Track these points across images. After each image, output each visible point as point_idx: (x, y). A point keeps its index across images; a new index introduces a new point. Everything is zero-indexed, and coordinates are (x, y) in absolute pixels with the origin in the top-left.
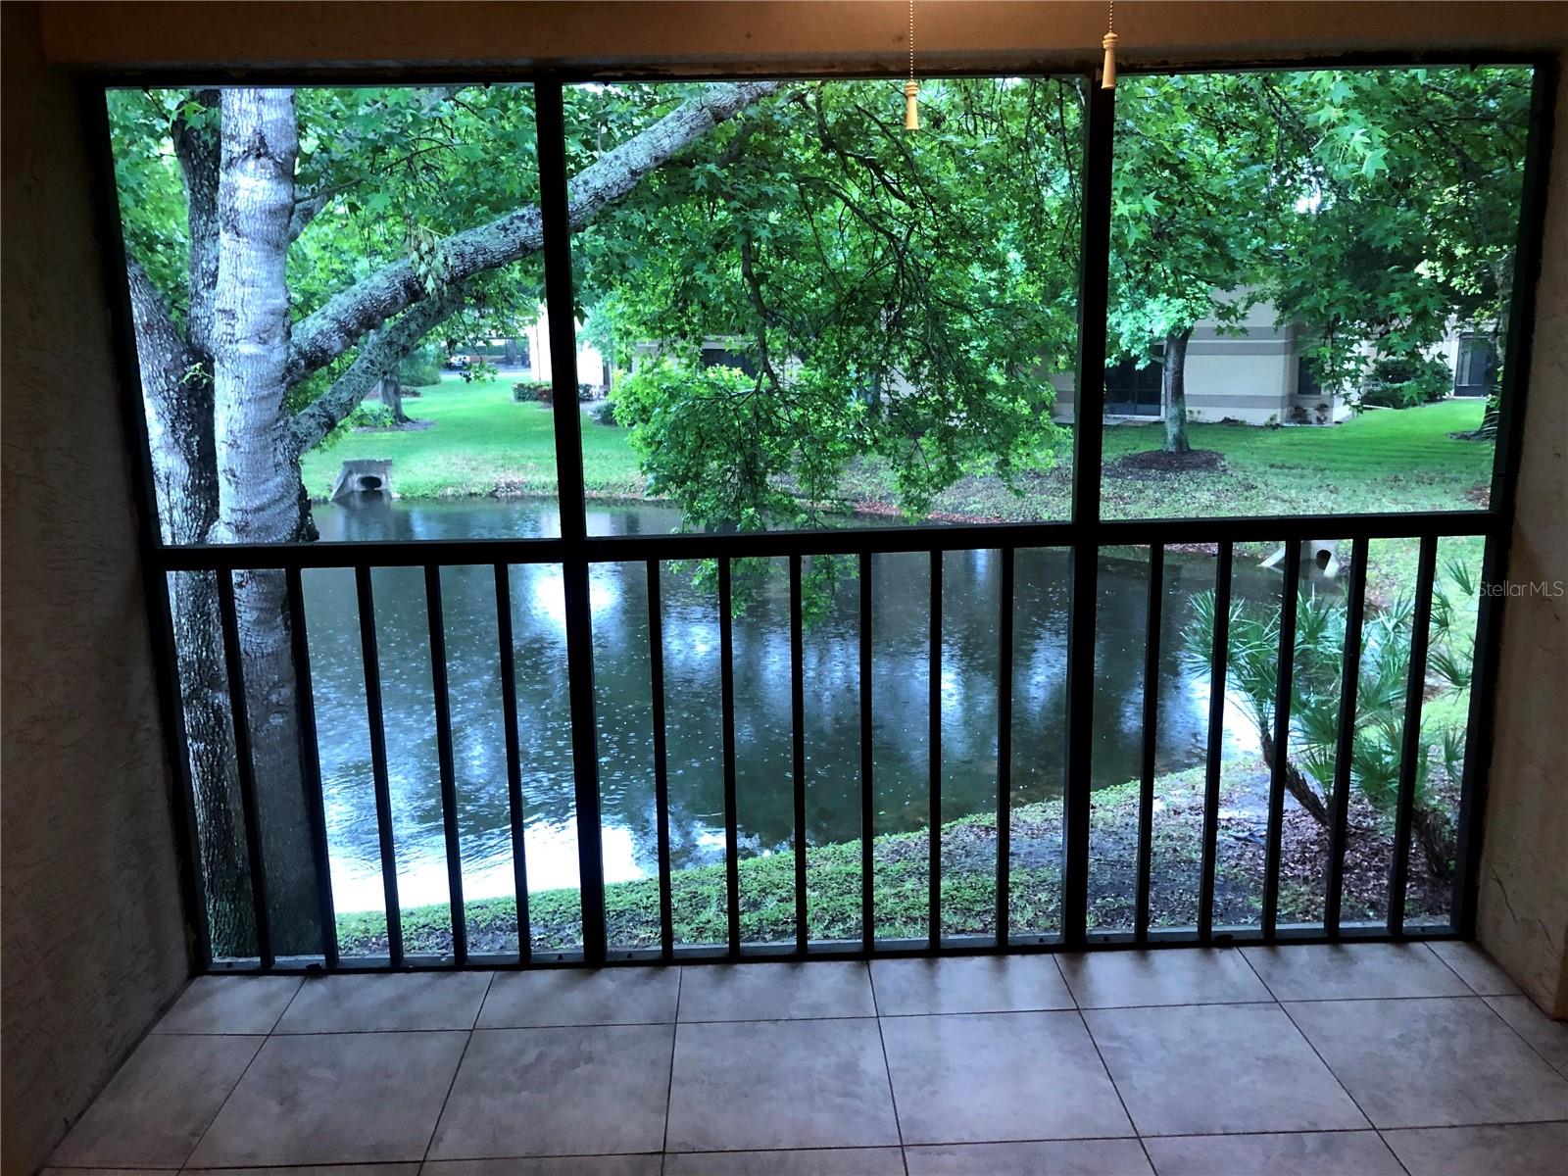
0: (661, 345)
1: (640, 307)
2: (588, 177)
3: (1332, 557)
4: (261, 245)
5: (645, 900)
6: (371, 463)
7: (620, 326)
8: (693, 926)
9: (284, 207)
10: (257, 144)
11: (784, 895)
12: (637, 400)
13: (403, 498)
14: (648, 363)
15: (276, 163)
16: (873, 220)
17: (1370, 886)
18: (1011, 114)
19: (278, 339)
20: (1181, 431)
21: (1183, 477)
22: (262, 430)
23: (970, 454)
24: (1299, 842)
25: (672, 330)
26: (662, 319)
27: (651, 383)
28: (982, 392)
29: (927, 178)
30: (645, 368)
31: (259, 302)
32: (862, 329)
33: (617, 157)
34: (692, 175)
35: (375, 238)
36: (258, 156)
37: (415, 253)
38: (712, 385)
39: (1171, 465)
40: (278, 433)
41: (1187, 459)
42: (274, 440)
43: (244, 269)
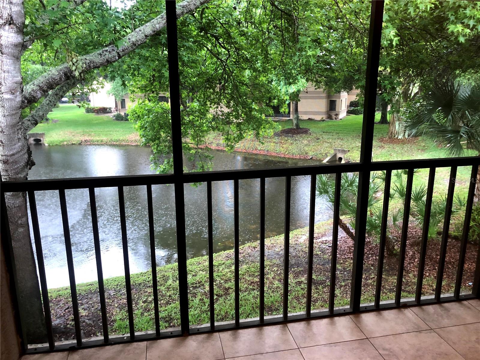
0: (145, 95)
1: (138, 82)
2: (130, 37)
3: (343, 159)
4: (11, 57)
5: (148, 279)
6: (37, 134)
7: (131, 89)
8: (165, 287)
9: (20, 43)
10: (10, 19)
11: (194, 274)
12: (136, 113)
13: (49, 146)
14: (141, 101)
15: (17, 27)
16: (217, 55)
17: (370, 259)
18: (263, 21)
19: (18, 93)
20: (297, 122)
21: (299, 136)
22: (13, 126)
23: (246, 131)
24: (348, 247)
25: (149, 90)
26: (146, 87)
27: (142, 108)
28: (251, 111)
29: (235, 42)
30: (140, 103)
31: (11, 79)
32: (212, 90)
33: (140, 31)
34: (161, 38)
35: (44, 57)
36: (10, 24)
37: (71, 62)
38: (162, 108)
39: (295, 132)
40: (19, 127)
41: (299, 130)
42: (18, 130)
43: (5, 67)
